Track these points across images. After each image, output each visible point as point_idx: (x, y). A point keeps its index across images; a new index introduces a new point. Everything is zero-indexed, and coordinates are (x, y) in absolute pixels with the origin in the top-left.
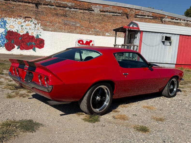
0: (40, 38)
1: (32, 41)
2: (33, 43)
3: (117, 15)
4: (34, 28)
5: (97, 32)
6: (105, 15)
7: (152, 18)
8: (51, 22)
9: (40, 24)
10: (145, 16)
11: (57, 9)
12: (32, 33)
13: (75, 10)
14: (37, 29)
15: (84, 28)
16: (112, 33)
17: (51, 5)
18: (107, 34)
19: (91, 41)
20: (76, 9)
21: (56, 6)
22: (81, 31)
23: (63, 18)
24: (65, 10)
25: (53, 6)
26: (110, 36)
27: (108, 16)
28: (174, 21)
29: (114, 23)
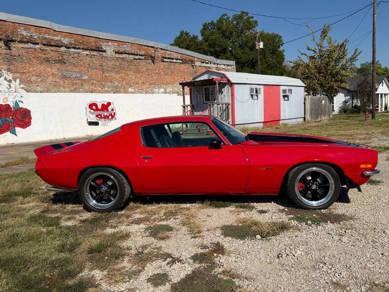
0: (22, 108)
1: (7, 115)
2: (10, 119)
3: (139, 59)
4: (8, 89)
5: (115, 87)
6: (123, 59)
7: (181, 62)
8: (39, 75)
9: (18, 80)
10: (173, 59)
11: (46, 50)
12: (5, 100)
13: (76, 51)
14: (14, 90)
15: (95, 82)
16: (137, 87)
17: (33, 43)
18: (130, 90)
19: (109, 104)
20: (79, 48)
21: (44, 45)
22: (92, 87)
23: (58, 66)
24: (60, 52)
25: (37, 44)
26: (134, 93)
27: (127, 61)
28: (204, 65)
29: (138, 71)
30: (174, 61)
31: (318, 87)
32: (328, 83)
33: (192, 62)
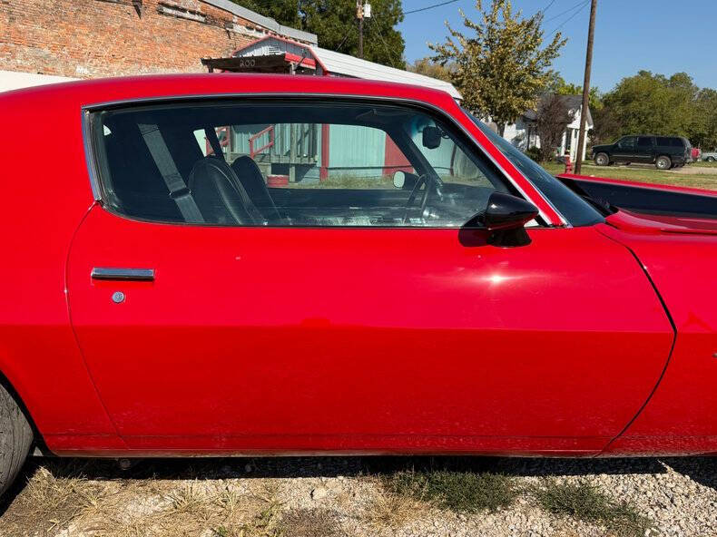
5: (44, 59)
7: (202, 19)
10: (184, 10)
16: (96, 66)
18: (80, 70)
29: (100, 28)
30: (188, 15)
31: (482, 102)
32: (501, 98)
33: (228, 23)
